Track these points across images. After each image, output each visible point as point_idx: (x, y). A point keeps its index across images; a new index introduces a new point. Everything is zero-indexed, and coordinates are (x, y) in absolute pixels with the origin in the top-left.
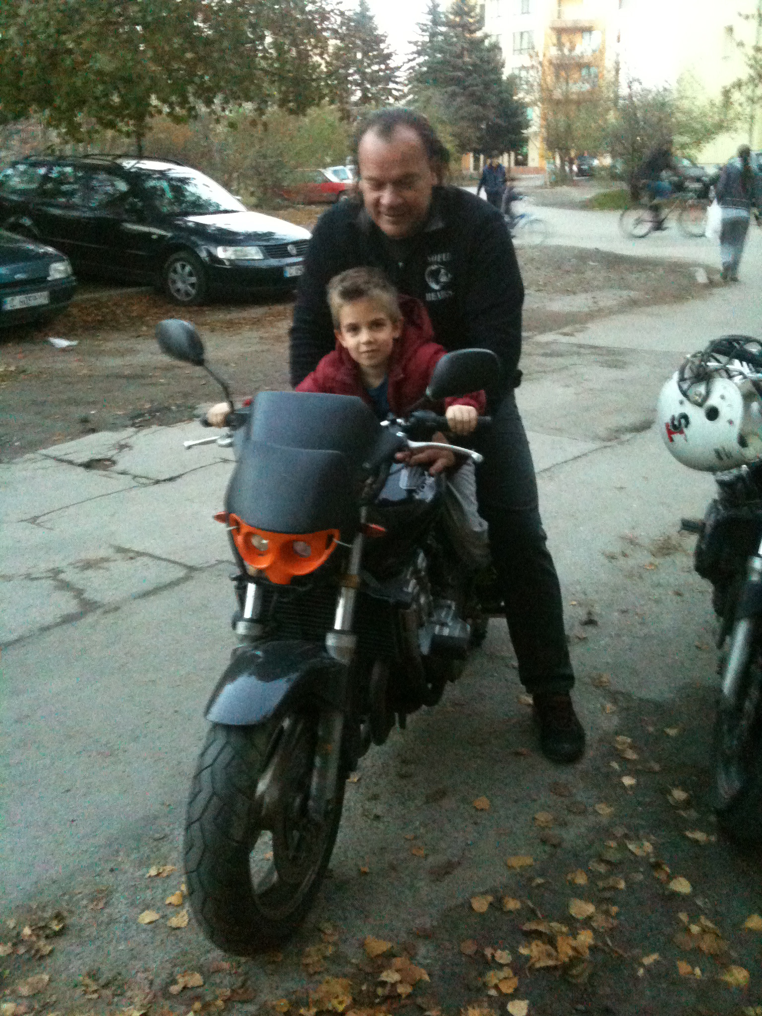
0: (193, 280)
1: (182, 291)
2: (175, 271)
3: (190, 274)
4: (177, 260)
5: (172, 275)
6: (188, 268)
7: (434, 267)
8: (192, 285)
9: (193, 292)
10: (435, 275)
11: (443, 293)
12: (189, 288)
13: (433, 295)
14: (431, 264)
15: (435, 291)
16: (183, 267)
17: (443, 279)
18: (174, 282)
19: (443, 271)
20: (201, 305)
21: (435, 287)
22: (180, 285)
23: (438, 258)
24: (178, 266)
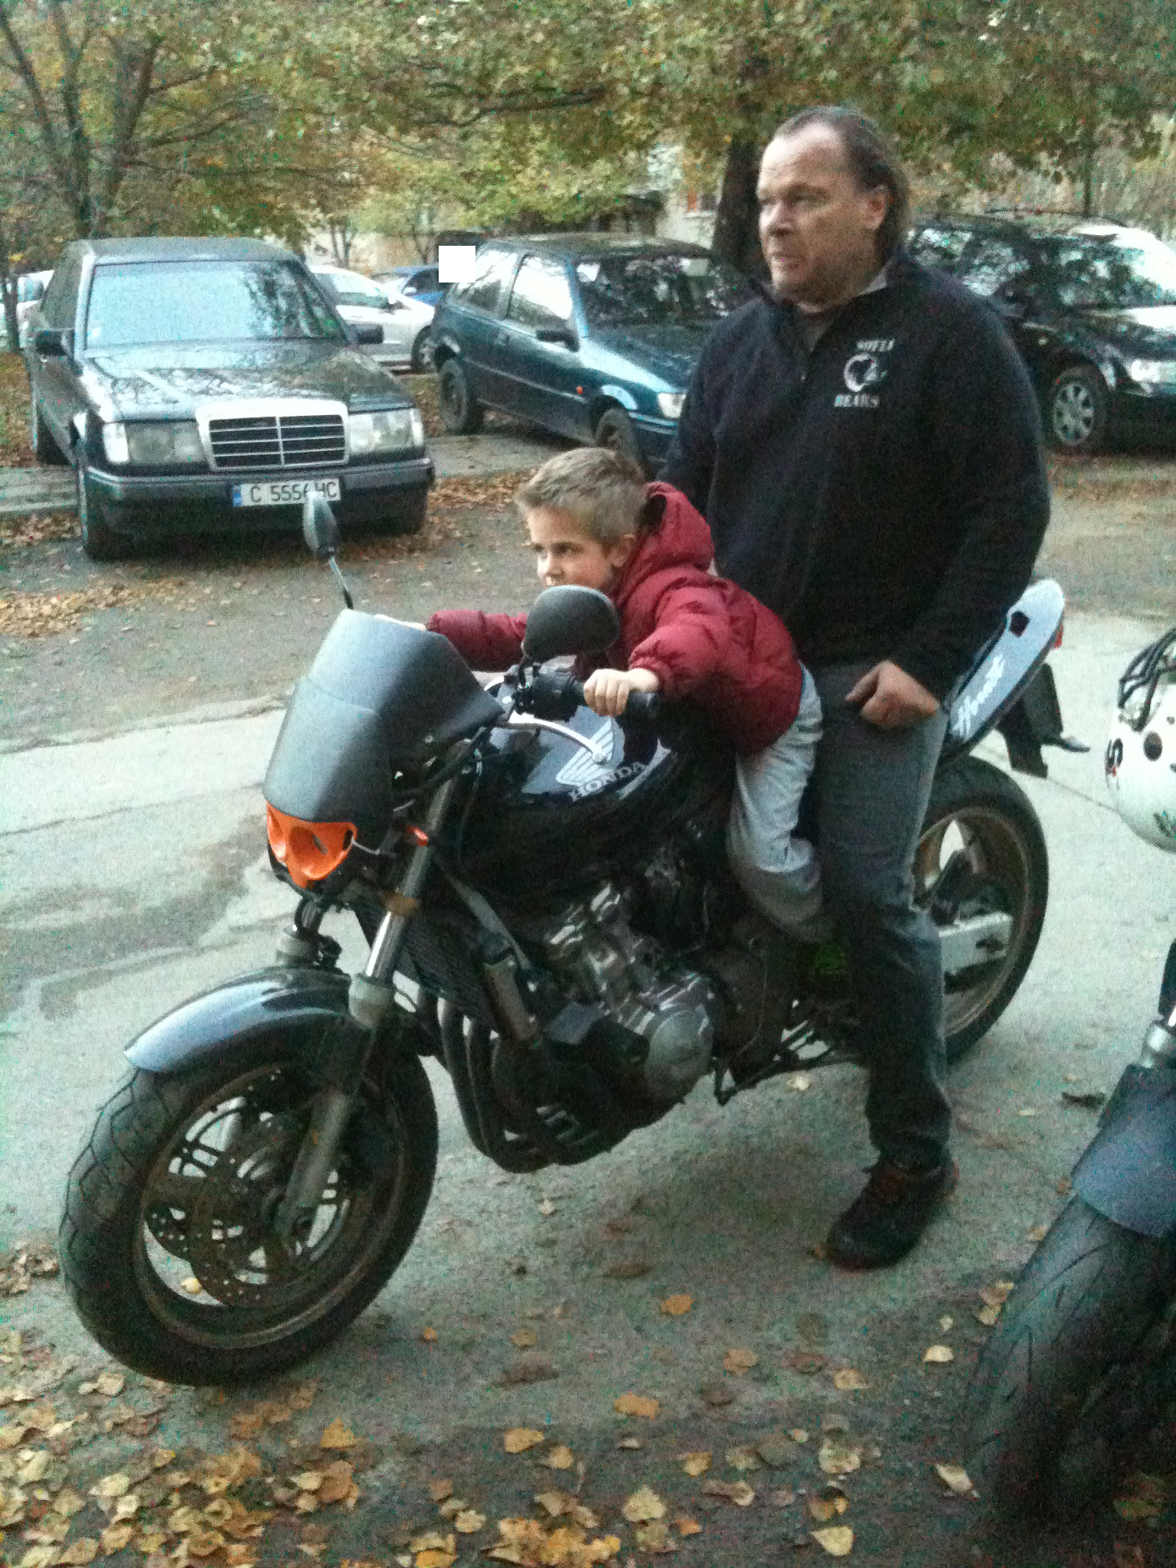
0: (1089, 412)
1: (1071, 431)
2: (1064, 397)
3: (1086, 404)
4: (1068, 381)
5: (1059, 403)
6: (1082, 395)
7: (861, 358)
8: (1087, 422)
9: (1086, 431)
10: (860, 370)
11: (864, 397)
12: (1081, 425)
13: (847, 398)
14: (861, 352)
15: (853, 394)
16: (1077, 391)
17: (871, 376)
18: (1060, 414)
19: (874, 366)
20: (1094, 453)
21: (854, 386)
22: (1068, 419)
23: (872, 345)
24: (1070, 390)
